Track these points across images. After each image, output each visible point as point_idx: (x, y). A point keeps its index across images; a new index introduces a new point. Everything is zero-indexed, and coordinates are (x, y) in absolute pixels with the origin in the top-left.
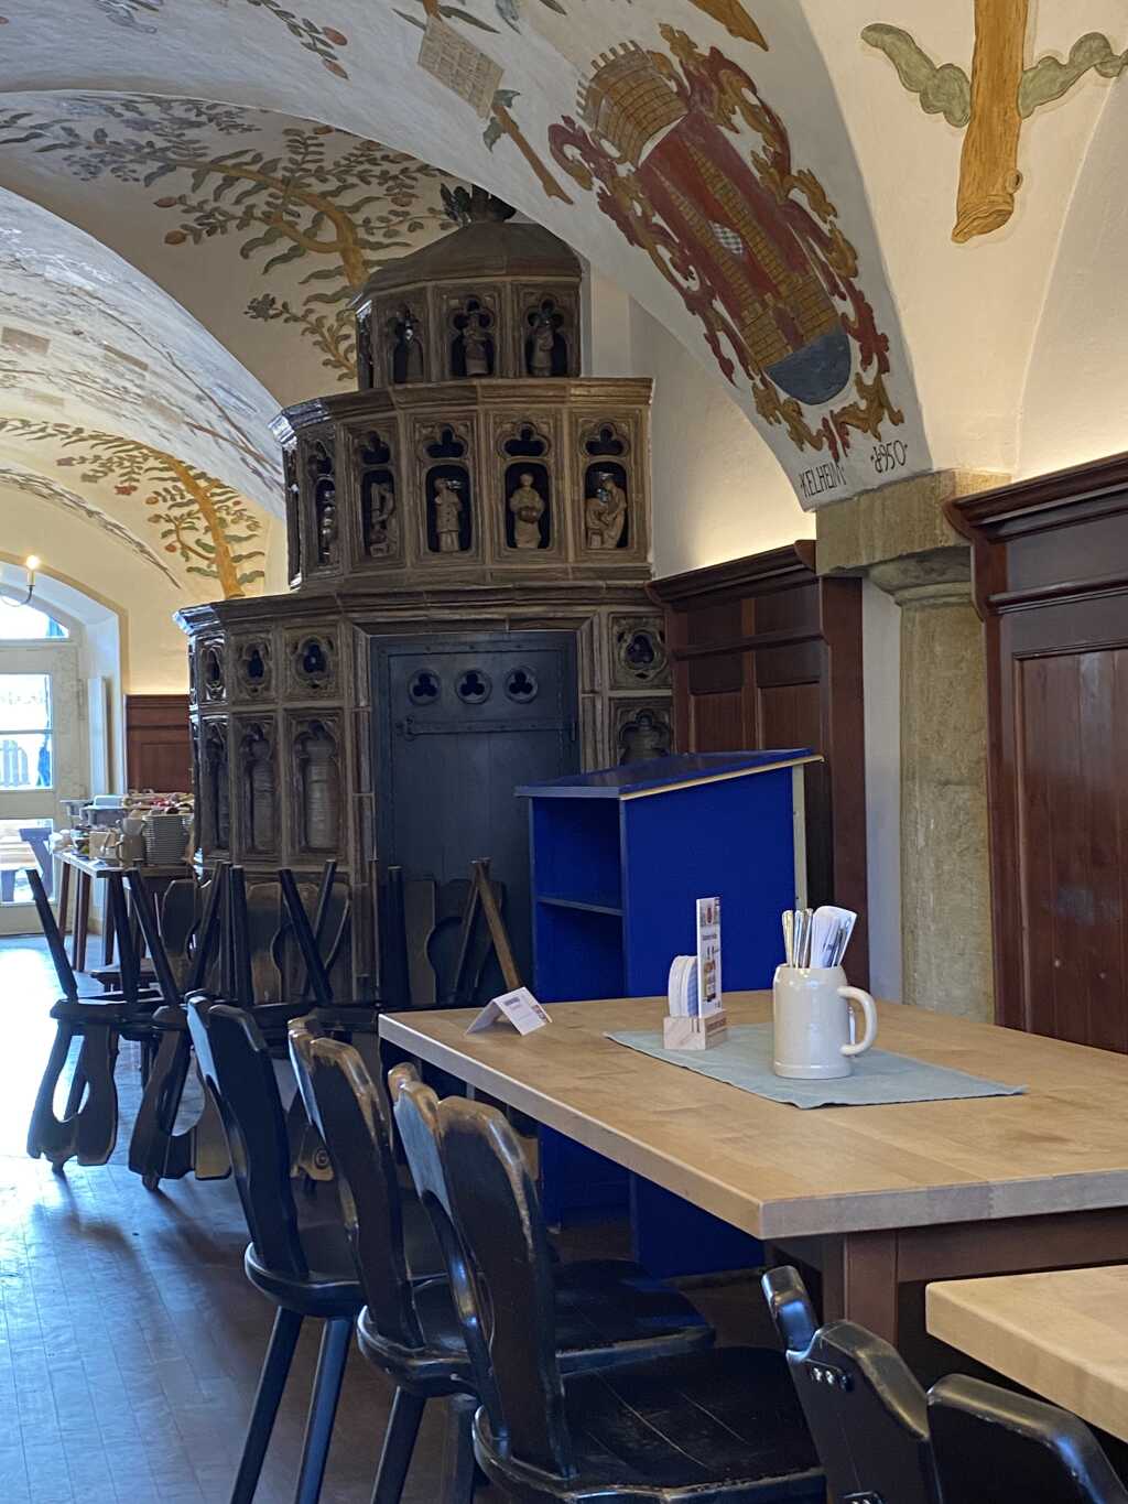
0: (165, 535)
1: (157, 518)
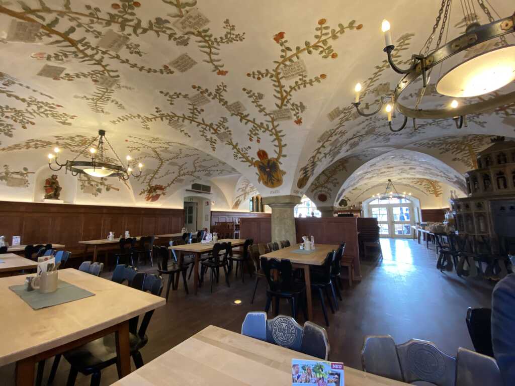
0: (426, 189)
1: (425, 187)
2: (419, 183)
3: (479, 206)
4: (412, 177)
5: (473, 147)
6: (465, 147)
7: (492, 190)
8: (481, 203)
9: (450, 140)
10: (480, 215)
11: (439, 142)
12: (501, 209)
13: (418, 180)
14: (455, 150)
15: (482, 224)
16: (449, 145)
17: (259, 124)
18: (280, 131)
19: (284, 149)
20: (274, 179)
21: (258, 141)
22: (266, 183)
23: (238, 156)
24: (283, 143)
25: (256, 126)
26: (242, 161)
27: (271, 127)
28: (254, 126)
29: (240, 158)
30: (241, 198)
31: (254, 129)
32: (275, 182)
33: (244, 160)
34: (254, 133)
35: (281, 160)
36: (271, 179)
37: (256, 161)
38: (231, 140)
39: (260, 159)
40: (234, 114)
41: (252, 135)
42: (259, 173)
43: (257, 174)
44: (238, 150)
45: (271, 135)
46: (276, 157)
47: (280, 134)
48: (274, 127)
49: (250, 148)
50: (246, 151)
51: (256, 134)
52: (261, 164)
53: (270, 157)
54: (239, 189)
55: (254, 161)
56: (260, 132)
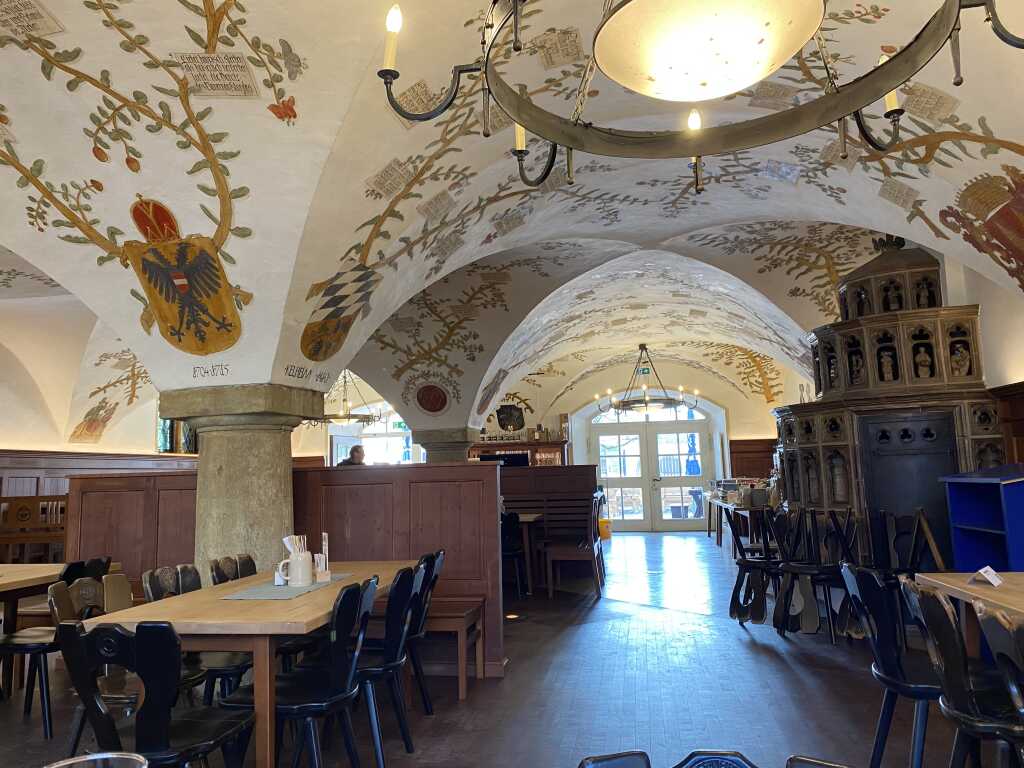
0: (743, 379)
1: (740, 373)
2: (724, 360)
3: (834, 427)
4: (704, 338)
5: (836, 260)
6: (818, 258)
7: (866, 384)
8: (838, 421)
9: (779, 234)
10: (835, 453)
11: (752, 237)
12: (881, 438)
13: (721, 351)
14: (794, 264)
15: (838, 480)
16: (779, 247)
17: (132, 98)
18: (219, 138)
19: (238, 205)
20: (204, 317)
21: (132, 163)
22: (175, 335)
23: (50, 219)
24: (233, 184)
25: (118, 103)
26: (68, 238)
27: (179, 116)
28: (109, 104)
29: (57, 223)
30: (117, 395)
31: (110, 112)
32: (211, 330)
33: (76, 232)
34: (110, 128)
35: (232, 245)
36: (195, 320)
37: (127, 244)
38: (7, 143)
39: (145, 234)
40: (12, 40)
41: (106, 139)
42: (144, 294)
43: (134, 293)
44: (47, 191)
45: (184, 146)
46: (211, 235)
47: (218, 148)
48: (194, 119)
49: (97, 185)
50: (83, 201)
51: (119, 135)
52: (151, 257)
53: (185, 231)
54: (106, 356)
55: (120, 241)
56: (138, 129)
